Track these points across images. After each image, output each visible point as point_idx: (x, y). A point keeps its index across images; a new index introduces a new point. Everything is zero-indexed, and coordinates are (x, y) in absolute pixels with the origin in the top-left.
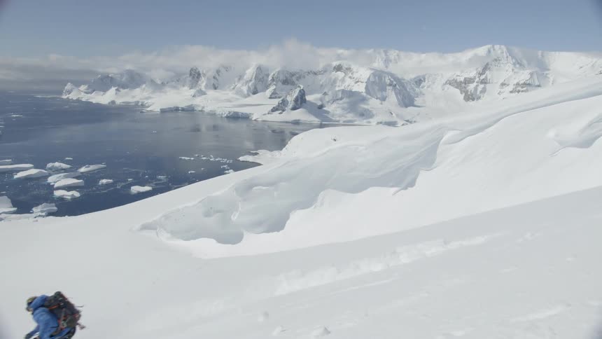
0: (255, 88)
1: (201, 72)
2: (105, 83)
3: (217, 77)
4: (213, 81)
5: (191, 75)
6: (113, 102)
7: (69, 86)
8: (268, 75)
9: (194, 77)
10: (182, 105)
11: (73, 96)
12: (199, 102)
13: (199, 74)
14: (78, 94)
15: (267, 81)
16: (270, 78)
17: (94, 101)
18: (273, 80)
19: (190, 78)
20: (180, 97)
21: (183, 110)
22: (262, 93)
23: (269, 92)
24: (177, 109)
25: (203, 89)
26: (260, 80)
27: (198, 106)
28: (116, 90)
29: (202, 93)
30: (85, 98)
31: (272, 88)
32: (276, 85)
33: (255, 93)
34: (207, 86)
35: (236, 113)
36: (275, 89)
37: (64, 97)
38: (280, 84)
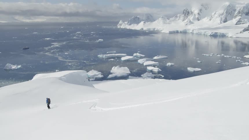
0: (226, 18)
1: (190, 11)
2: (136, 20)
3: (200, 13)
4: (197, 16)
5: (183, 13)
6: (142, 29)
7: (121, 22)
8: (235, 10)
9: (185, 15)
10: (180, 30)
11: (122, 27)
12: (190, 28)
13: (189, 13)
14: (124, 25)
15: (234, 13)
16: (236, 13)
17: (133, 29)
18: (239, 12)
19: (183, 15)
20: (180, 24)
21: (181, 32)
22: (230, 21)
23: (235, 21)
24: (177, 32)
25: (192, 21)
26: (229, 14)
27: (189, 30)
28: (144, 23)
29: (191, 23)
30: (128, 27)
31: (238, 18)
32: (241, 16)
33: (225, 22)
34: (194, 19)
35: (216, 33)
36: (240, 19)
37: (119, 27)
38: (244, 15)
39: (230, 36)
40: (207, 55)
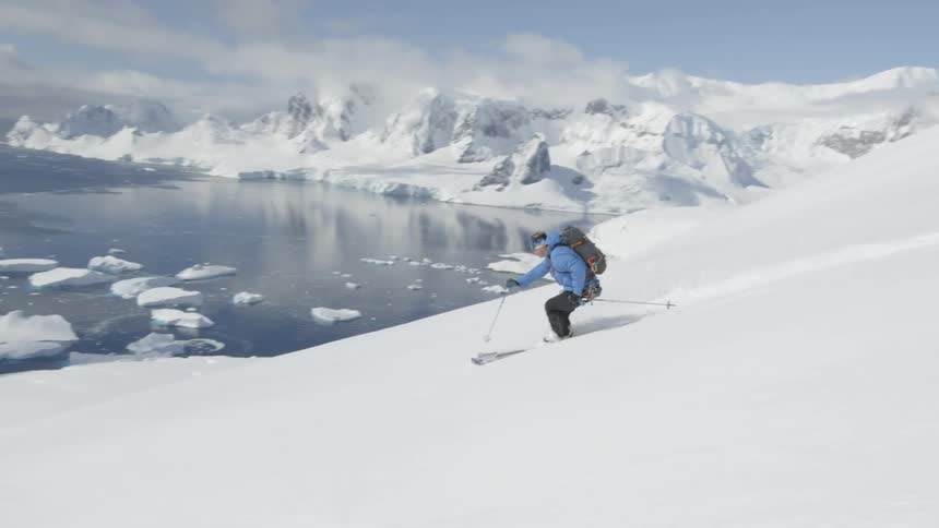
0: (430, 140)
1: (312, 104)
2: (101, 121)
3: (347, 114)
4: (338, 125)
5: (290, 109)
6: (128, 158)
7: (23, 123)
8: (454, 116)
9: (296, 117)
10: (280, 168)
11: (34, 143)
12: (322, 165)
13: (308, 109)
14: (39, 138)
15: (452, 127)
16: (459, 123)
17: (86, 154)
18: (466, 125)
19: (290, 117)
20: (278, 149)
21: (284, 178)
22: (442, 149)
23: (456, 149)
24: (271, 177)
25: (321, 139)
26: (439, 126)
27: (313, 170)
28: (135, 133)
29: (319, 146)
30: (62, 146)
31: (466, 141)
32: (473, 135)
33: (428, 150)
34: (327, 134)
35: (403, 186)
36: (471, 144)
37: (14, 143)
38: (480, 133)
39: (445, 198)
40: (378, 262)
